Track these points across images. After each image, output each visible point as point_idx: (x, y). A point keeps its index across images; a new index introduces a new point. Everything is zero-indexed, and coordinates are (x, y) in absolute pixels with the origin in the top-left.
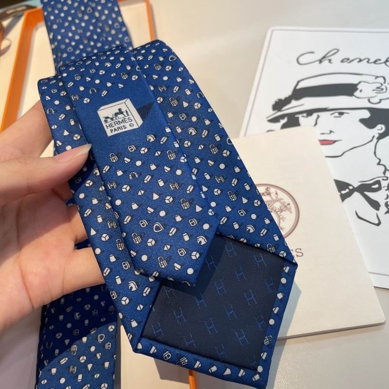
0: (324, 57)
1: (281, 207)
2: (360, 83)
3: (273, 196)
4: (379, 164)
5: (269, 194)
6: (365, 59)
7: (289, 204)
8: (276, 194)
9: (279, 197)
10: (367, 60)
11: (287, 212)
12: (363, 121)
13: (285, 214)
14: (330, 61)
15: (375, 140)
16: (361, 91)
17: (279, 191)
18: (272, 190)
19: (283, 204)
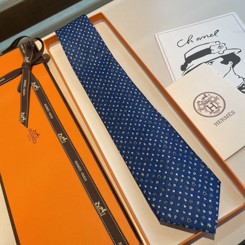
0: (188, 41)
1: (214, 99)
2: (210, 47)
3: (208, 96)
4: (239, 77)
5: (206, 96)
6: (206, 36)
7: (217, 97)
8: (209, 95)
9: (211, 96)
10: (207, 36)
11: (218, 100)
12: (222, 62)
13: (218, 101)
14: (192, 41)
15: (232, 69)
16: (213, 50)
17: (209, 94)
18: (207, 94)
19: (214, 98)
